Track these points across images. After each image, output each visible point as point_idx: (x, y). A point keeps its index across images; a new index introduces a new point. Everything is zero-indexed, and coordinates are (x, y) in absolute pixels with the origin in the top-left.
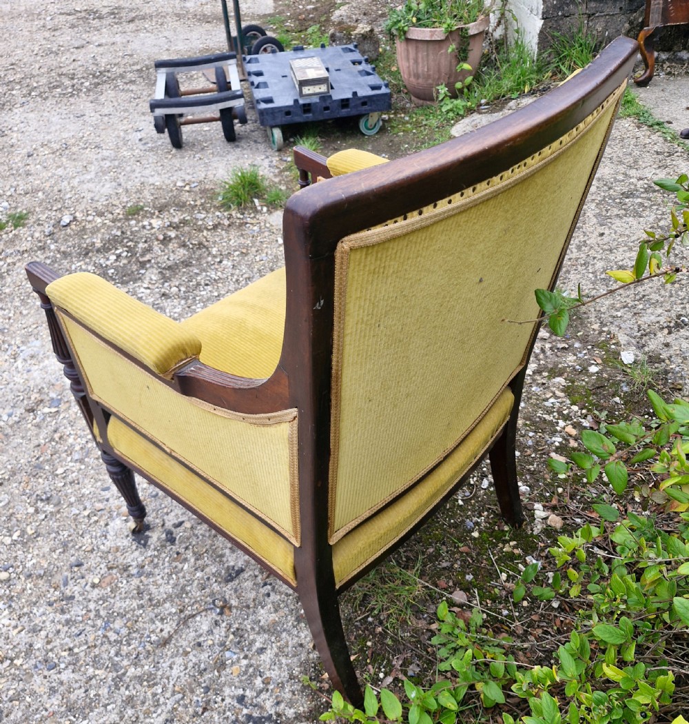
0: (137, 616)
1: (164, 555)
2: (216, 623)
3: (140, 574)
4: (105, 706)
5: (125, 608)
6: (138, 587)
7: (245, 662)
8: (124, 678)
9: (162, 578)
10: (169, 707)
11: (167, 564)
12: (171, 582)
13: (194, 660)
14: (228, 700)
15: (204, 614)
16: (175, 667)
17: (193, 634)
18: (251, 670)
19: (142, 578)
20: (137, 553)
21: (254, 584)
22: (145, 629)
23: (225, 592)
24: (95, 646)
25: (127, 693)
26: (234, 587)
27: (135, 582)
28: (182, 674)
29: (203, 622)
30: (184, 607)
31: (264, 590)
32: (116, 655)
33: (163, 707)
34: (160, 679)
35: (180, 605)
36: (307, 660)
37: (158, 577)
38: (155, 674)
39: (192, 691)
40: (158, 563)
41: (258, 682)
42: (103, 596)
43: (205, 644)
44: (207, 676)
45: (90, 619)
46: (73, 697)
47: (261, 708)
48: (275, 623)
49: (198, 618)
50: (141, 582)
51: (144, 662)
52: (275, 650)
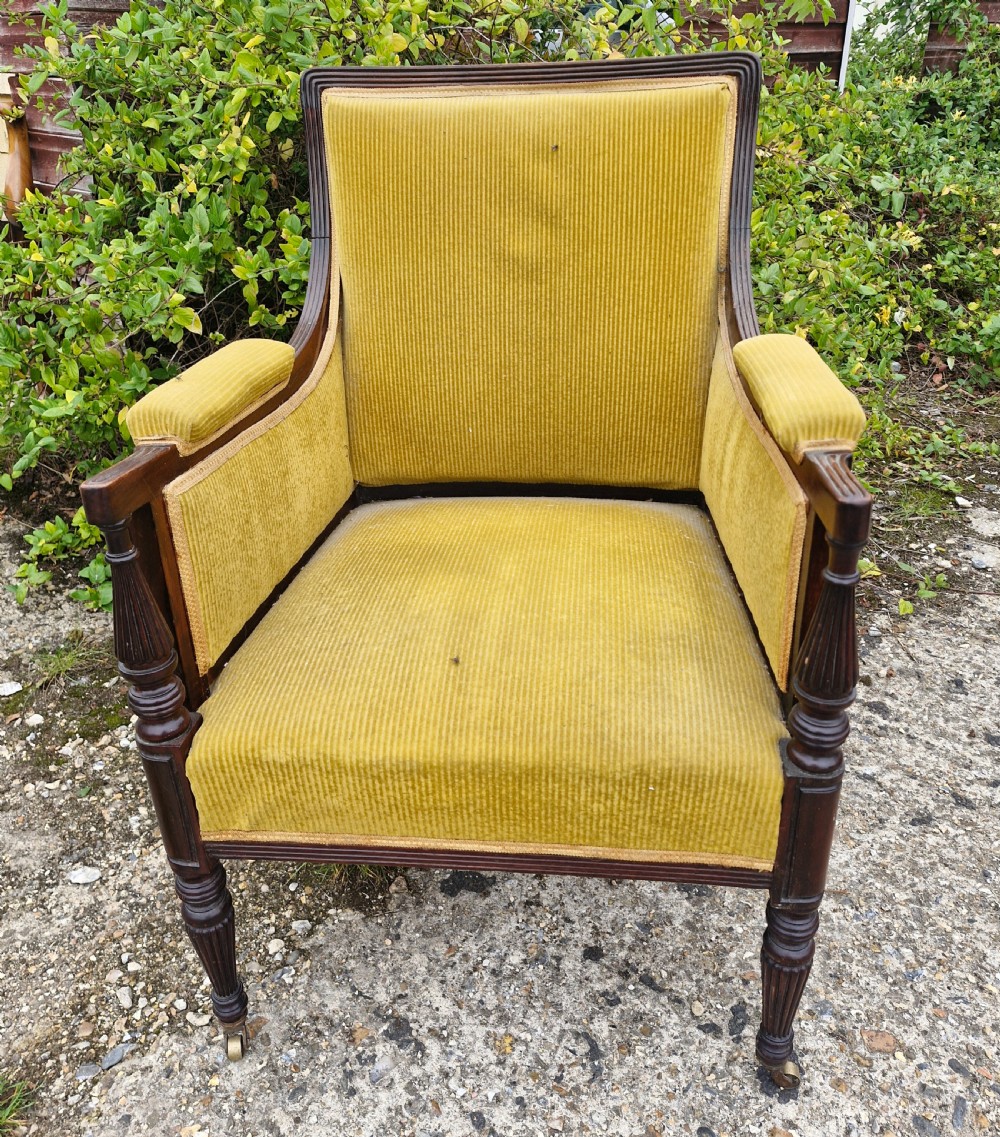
0: (860, 951)
3: (823, 1007)
4: (950, 887)
5: (872, 976)
6: (836, 989)
8: (911, 896)
10: (871, 836)
19: (822, 997)
20: (810, 1044)
22: (856, 927)
24: (940, 963)
25: (916, 880)
27: (837, 999)
32: (912, 929)
33: (878, 840)
34: (866, 864)
38: (871, 873)
42: (899, 1023)
45: (935, 1006)
46: (994, 929)
50: (828, 992)
51: (879, 895)
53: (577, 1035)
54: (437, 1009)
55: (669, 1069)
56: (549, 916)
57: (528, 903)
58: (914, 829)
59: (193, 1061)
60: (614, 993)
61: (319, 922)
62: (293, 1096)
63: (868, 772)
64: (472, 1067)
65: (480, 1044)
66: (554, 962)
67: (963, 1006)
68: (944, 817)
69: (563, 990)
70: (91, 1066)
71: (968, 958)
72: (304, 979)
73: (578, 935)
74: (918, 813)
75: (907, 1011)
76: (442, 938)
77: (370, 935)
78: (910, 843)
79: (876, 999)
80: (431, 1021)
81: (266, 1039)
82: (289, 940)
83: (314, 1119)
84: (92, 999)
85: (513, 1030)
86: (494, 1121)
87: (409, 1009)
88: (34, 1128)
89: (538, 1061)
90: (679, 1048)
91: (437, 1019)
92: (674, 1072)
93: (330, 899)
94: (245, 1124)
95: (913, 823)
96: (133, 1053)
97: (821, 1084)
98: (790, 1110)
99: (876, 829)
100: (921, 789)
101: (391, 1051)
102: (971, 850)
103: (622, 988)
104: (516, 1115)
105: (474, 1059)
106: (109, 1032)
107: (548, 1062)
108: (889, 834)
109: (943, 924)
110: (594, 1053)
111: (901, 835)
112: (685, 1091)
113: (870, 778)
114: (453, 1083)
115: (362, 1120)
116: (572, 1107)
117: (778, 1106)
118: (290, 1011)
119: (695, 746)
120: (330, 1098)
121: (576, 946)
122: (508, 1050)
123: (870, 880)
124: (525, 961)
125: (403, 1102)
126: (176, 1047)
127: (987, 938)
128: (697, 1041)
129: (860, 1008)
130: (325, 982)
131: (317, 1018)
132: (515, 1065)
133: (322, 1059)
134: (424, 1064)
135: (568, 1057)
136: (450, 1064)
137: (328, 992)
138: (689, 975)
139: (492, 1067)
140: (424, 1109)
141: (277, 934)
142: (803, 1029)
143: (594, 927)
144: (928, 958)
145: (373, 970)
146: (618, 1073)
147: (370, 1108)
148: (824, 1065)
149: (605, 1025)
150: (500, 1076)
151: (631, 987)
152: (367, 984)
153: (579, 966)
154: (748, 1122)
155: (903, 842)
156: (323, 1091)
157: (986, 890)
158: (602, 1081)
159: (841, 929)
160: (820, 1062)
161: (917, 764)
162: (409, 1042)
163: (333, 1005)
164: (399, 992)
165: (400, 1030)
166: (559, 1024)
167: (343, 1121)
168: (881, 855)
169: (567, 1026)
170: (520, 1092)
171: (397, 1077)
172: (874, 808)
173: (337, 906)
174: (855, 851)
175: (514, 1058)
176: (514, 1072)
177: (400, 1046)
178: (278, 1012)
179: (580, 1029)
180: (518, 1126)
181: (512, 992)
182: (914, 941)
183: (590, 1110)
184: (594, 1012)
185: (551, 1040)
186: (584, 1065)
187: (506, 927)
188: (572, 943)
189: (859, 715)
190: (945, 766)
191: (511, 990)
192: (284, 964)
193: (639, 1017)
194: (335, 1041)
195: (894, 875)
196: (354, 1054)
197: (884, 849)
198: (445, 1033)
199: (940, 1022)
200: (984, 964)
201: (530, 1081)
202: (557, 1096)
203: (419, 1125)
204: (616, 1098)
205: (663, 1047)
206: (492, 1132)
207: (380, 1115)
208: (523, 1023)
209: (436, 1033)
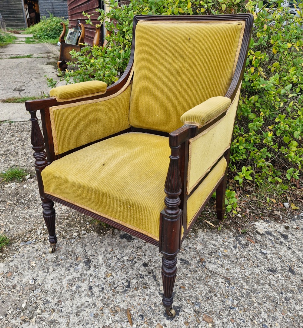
0: (221, 295)
1: (183, 295)
2: (210, 262)
3: (198, 304)
4: (265, 291)
5: (219, 303)
6: (205, 301)
7: (221, 249)
8: (250, 289)
9: (197, 291)
10: (251, 269)
11: (188, 292)
12: (197, 286)
13: (229, 266)
14: (237, 251)
15: (207, 268)
16: (235, 271)
17: (219, 269)
18: (223, 246)
19: (200, 301)
20: (186, 310)
21: (187, 253)
22: (225, 289)
23: (194, 263)
24: (244, 309)
25: (255, 285)
26: (191, 260)
27: (203, 304)
28: (237, 268)
29: (212, 267)
30: (208, 276)
31: (188, 250)
32: (243, 297)
33: (252, 270)
34: (243, 275)
35: (208, 279)
36: (211, 232)
37: (197, 293)
38: (242, 278)
39: (240, 264)
40: (189, 296)
41: (226, 243)
42: (217, 317)
43: (220, 264)
44: (233, 259)
45: (233, 318)
46: (271, 308)
47: (234, 241)
48: (201, 243)
49: (211, 269)
50: (202, 301)
51: (240, 284)
52: (212, 241)
53: (127, 281)
54: (99, 261)
55: (143, 298)
56: (141, 252)
57: (138, 247)
58: (266, 272)
59: (43, 250)
60: (144, 276)
61: (88, 233)
62: (56, 266)
63: (265, 252)
65: (103, 273)
66: (134, 263)
67: (242, 322)
68: (280, 273)
69: (131, 269)
70: (24, 243)
71: (254, 311)
72: (76, 243)
73: (144, 259)
74: (273, 268)
75: (222, 316)
76: (112, 247)
77: (96, 239)
78: (262, 275)
79: (216, 309)
80: (96, 263)
81: (60, 252)
82: (79, 234)
83: (57, 272)
84: (33, 231)
85: (113, 273)
86: (94, 290)
87: (93, 258)
88: (7, 249)
89: (114, 282)
90: (150, 295)
91: (97, 263)
93: (94, 229)
94: (44, 266)
95: (268, 271)
96: (33, 243)
97: (181, 320)
98: (167, 322)
99: (254, 268)
100: (280, 263)
101: (83, 265)
102: (282, 285)
103: (146, 275)
104: (99, 291)
105: (99, 275)
106: (32, 238)
107: (116, 283)
108: (258, 271)
109: (254, 300)
110: (128, 287)
111: (261, 272)
112: (144, 305)
113: (265, 254)
114: (91, 278)
115: (67, 276)
116: (114, 295)
117: (165, 319)
118: (69, 248)
119: (143, 199)
120: (64, 269)
121: (142, 261)
123: (240, 279)
124: (127, 260)
125: (77, 277)
126: (42, 246)
127: (266, 309)
128: (156, 295)
129: (209, 309)
130: (80, 246)
131: (73, 252)
132: (107, 280)
133: (68, 261)
134: (88, 271)
135: (121, 284)
136: (93, 274)
137: (79, 248)
139: (102, 278)
140: (81, 280)
141: (78, 232)
142: (187, 306)
143: (150, 259)
144: (241, 306)
145: (92, 247)
146: (130, 293)
147: (70, 275)
148: (186, 317)
149: (135, 281)
150: (102, 281)
151: (149, 276)
152: (88, 250)
153: (139, 266)
154: (154, 319)
155: (260, 274)
156: (63, 267)
157: (278, 297)
158: (125, 293)
159: (220, 288)
160: (186, 316)
161: (285, 256)
162: (88, 265)
163: (78, 251)
164: (94, 254)
165: (88, 262)
166: (125, 276)
167: (63, 275)
168: (250, 275)
169: (126, 278)
170: (104, 286)
171: (80, 271)
172: (258, 262)
173: (94, 231)
174: (242, 270)
175: (108, 279)
176: (106, 282)
177: (85, 265)
178: (66, 248)
179: (129, 280)
180: (98, 293)
181: (119, 265)
182: (241, 300)
183: (117, 298)
184: (135, 278)
185: (120, 279)
186: (123, 288)
187: (128, 251)
188: (142, 260)
189: (276, 236)
190: (294, 259)
191: (120, 265)
192: (75, 238)
193: (146, 284)
194: (73, 258)
195: (249, 281)
196: (75, 262)
197: (252, 273)
199: (231, 323)
200: (259, 315)
201: (108, 285)
202: (111, 291)
203: (78, 283)
204: (125, 298)
205: (146, 293)
206: (92, 292)
207: (71, 277)
208: (116, 272)
209: (95, 266)
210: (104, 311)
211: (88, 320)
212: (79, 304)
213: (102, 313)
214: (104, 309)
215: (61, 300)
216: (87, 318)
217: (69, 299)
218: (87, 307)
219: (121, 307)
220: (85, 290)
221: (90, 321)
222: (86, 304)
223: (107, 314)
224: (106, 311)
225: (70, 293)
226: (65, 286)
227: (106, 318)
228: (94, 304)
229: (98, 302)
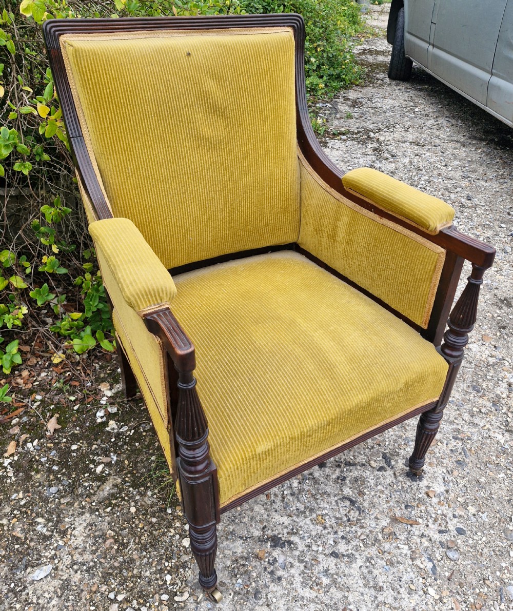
53: (342, 499)
54: (283, 523)
55: (380, 492)
60: (341, 475)
62: (256, 598)
64: (315, 537)
65: (312, 526)
66: (311, 476)
69: (323, 486)
80: (285, 530)
83: (274, 600)
85: (319, 513)
86: (340, 551)
87: (272, 531)
89: (337, 518)
90: (377, 482)
91: (287, 527)
92: (382, 492)
97: (426, 468)
98: (425, 482)
101: (280, 552)
103: (342, 472)
104: (346, 544)
105: (314, 533)
107: (340, 516)
110: (353, 503)
112: (391, 497)
114: (314, 548)
115: (294, 586)
116: (362, 527)
118: (221, 565)
120: (273, 587)
122: (323, 521)
124: (299, 483)
125: (302, 568)
128: (381, 476)
131: (237, 560)
132: (331, 525)
133: (255, 575)
134: (297, 548)
135: (345, 510)
136: (307, 541)
137: (231, 546)
138: (360, 453)
139: (323, 531)
140: (312, 565)
141: (182, 537)
145: (242, 524)
146: (366, 504)
147: (292, 579)
149: (348, 489)
150: (329, 533)
151: (345, 470)
152: (246, 532)
153: (321, 472)
154: (417, 494)
156: (268, 587)
158: (363, 511)
162: (284, 543)
163: (239, 550)
164: (262, 527)
165: (276, 542)
166: (333, 499)
167: (286, 592)
169: (336, 498)
170: (341, 534)
171: (291, 560)
175: (328, 523)
176: (332, 528)
177: (282, 548)
179: (340, 497)
180: (350, 547)
181: (305, 498)
183: (368, 524)
184: (340, 487)
185: (335, 507)
186: (352, 509)
191: (304, 497)
193: (356, 480)
194: (253, 564)
196: (266, 563)
198: (295, 530)
201: (341, 527)
202: (354, 527)
203: (315, 572)
204: (372, 514)
205: (372, 485)
206: (343, 555)
207: (298, 579)
208: (320, 508)
209: (291, 533)
210: (386, 550)
211: (395, 577)
212: (361, 582)
213: (389, 553)
214: (382, 548)
215: (343, 608)
216: (391, 577)
217: (347, 594)
218: (370, 572)
219: (386, 525)
220: (336, 565)
221: (396, 575)
222: (365, 571)
223: (392, 547)
224: (387, 546)
225: (333, 590)
226: (314, 594)
227: (399, 551)
228: (368, 560)
229: (366, 553)
